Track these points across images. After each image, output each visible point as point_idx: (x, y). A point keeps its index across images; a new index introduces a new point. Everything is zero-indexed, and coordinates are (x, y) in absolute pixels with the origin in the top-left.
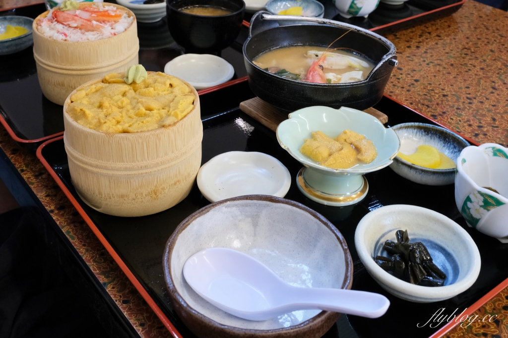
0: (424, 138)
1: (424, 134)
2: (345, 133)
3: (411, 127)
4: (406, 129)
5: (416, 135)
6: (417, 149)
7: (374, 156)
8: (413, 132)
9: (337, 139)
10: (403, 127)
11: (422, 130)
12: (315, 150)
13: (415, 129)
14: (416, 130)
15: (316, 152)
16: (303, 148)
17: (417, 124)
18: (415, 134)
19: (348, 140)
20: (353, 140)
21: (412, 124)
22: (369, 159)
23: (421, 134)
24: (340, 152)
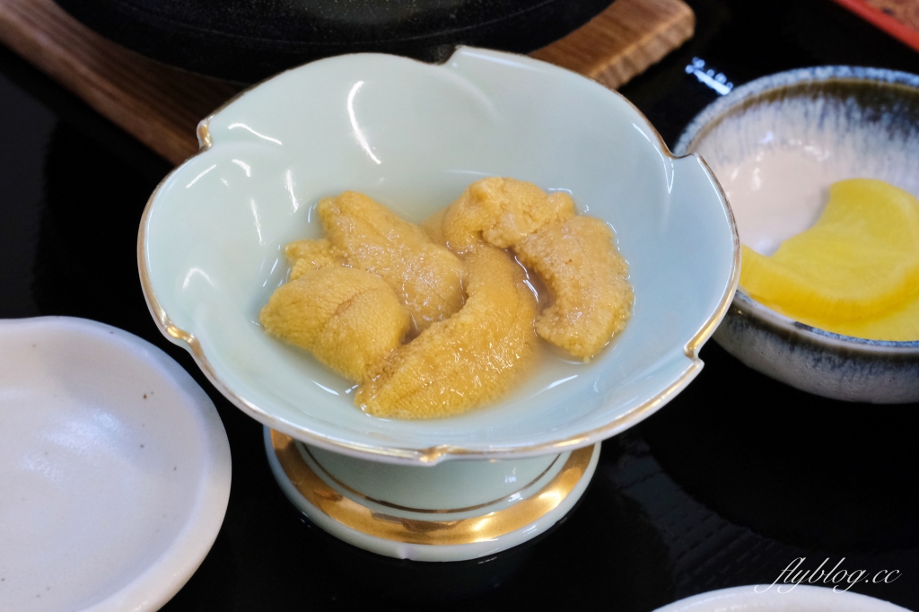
0: (860, 134)
1: (857, 115)
2: (477, 198)
3: (800, 91)
4: (776, 104)
5: (821, 125)
6: (826, 196)
7: (616, 316)
8: (806, 114)
9: (438, 232)
10: (761, 99)
11: (851, 101)
12: (333, 324)
13: (815, 98)
14: (820, 103)
15: (336, 333)
16: (275, 312)
17: (823, 74)
18: (815, 122)
19: (491, 235)
20: (517, 229)
21: (803, 75)
22: (593, 339)
23: (843, 120)
24: (453, 323)
